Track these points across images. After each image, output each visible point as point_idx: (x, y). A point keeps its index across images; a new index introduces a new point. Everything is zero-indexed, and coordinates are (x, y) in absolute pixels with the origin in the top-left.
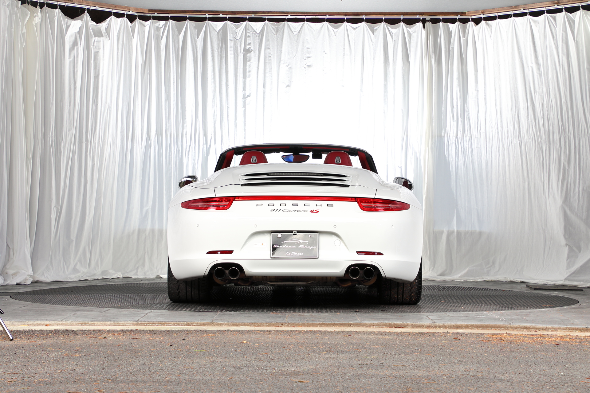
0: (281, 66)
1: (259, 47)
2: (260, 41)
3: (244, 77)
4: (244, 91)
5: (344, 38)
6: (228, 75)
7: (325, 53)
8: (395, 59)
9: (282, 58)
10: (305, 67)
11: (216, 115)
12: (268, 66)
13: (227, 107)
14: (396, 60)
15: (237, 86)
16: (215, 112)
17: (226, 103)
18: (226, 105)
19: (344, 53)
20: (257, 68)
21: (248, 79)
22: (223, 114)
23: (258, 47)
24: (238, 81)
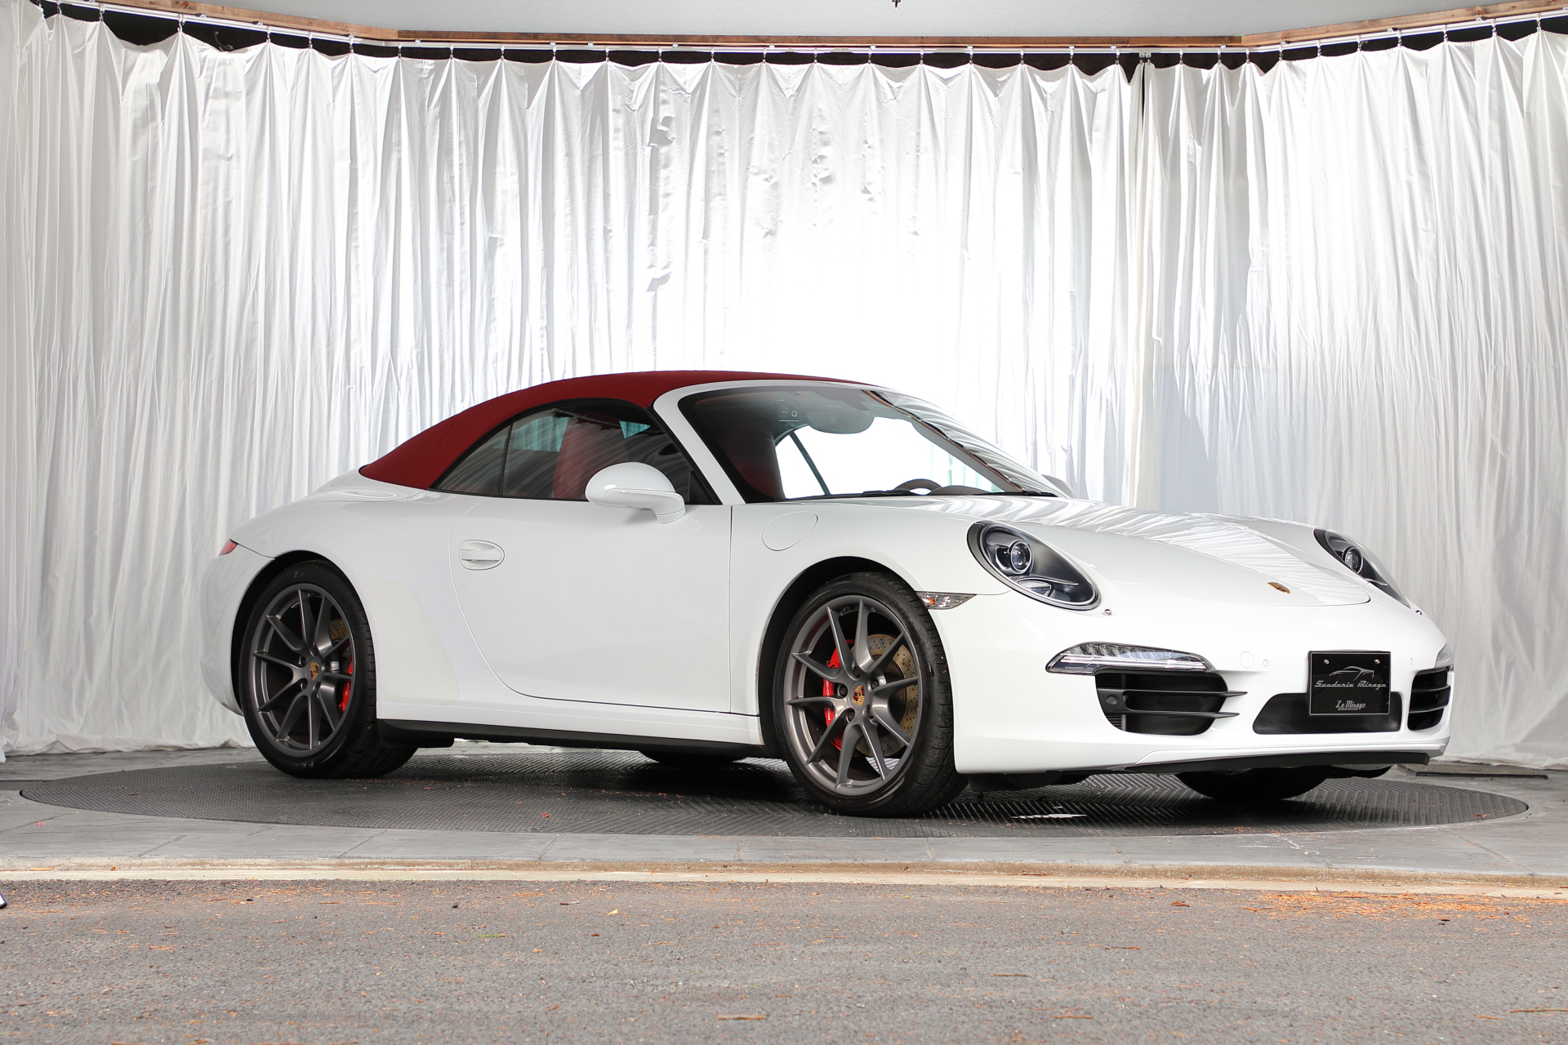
0: (749, 180)
1: (692, 130)
2: (696, 114)
3: (653, 209)
4: (651, 247)
5: (919, 107)
6: (609, 205)
7: (866, 146)
8: (1053, 162)
9: (754, 162)
10: (814, 184)
11: (578, 311)
12: (715, 181)
13: (608, 288)
14: (1057, 163)
15: (633, 234)
16: (573, 304)
17: (605, 280)
18: (605, 283)
19: (918, 146)
20: (686, 187)
21: (662, 217)
22: (596, 307)
23: (689, 129)
24: (637, 219)
